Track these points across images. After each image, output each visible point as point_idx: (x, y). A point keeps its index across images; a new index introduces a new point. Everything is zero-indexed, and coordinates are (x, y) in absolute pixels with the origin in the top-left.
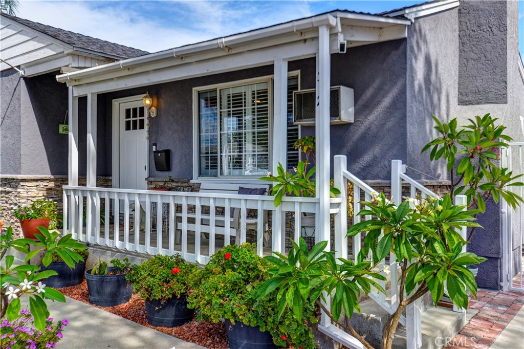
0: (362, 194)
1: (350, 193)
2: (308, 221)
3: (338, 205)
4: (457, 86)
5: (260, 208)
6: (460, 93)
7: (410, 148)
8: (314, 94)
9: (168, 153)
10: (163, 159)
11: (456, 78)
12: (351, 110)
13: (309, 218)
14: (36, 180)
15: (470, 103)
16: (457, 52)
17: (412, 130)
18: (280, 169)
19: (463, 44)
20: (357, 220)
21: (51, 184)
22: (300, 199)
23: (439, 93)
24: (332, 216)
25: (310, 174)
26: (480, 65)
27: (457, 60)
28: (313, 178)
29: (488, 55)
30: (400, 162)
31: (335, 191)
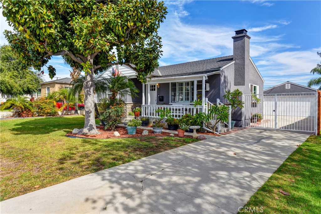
0: (210, 105)
1: (208, 105)
2: (201, 110)
3: (206, 107)
4: (234, 81)
5: (191, 108)
6: (235, 83)
7: (221, 96)
8: (202, 84)
9: (163, 97)
10: (162, 98)
11: (234, 79)
12: (209, 88)
13: (201, 109)
14: (130, 104)
15: (237, 85)
16: (234, 73)
17: (221, 92)
18: (195, 100)
19: (235, 71)
20: (210, 108)
21: (133, 105)
22: (199, 106)
23: (228, 83)
24: (205, 109)
25: (201, 101)
26: (239, 77)
27: (234, 75)
28: (201, 102)
29: (241, 74)
30: (219, 99)
31: (206, 104)
